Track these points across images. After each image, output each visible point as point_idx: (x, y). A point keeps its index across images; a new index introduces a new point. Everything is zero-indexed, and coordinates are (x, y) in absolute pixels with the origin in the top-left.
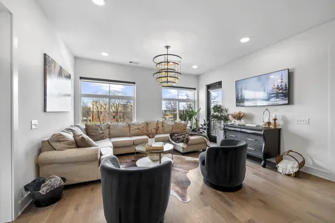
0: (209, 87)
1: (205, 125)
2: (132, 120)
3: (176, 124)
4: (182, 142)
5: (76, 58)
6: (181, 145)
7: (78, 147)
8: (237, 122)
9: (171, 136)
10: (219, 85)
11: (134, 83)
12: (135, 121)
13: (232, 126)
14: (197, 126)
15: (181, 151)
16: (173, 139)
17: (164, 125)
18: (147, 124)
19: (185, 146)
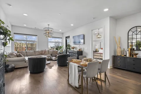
0: (66, 37)
1: (65, 51)
2: (36, 50)
3: (53, 51)
4: (54, 56)
5: (12, 26)
6: (54, 57)
7: (17, 57)
8: (72, 50)
9: (51, 55)
10: (69, 37)
11: (37, 36)
12: (37, 50)
13: (71, 51)
14: (62, 52)
15: (54, 60)
16: (51, 56)
17: (49, 51)
18: (42, 51)
19: (55, 58)
